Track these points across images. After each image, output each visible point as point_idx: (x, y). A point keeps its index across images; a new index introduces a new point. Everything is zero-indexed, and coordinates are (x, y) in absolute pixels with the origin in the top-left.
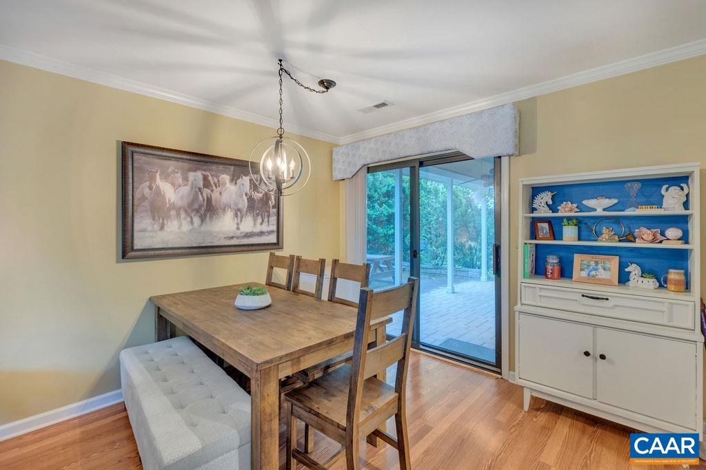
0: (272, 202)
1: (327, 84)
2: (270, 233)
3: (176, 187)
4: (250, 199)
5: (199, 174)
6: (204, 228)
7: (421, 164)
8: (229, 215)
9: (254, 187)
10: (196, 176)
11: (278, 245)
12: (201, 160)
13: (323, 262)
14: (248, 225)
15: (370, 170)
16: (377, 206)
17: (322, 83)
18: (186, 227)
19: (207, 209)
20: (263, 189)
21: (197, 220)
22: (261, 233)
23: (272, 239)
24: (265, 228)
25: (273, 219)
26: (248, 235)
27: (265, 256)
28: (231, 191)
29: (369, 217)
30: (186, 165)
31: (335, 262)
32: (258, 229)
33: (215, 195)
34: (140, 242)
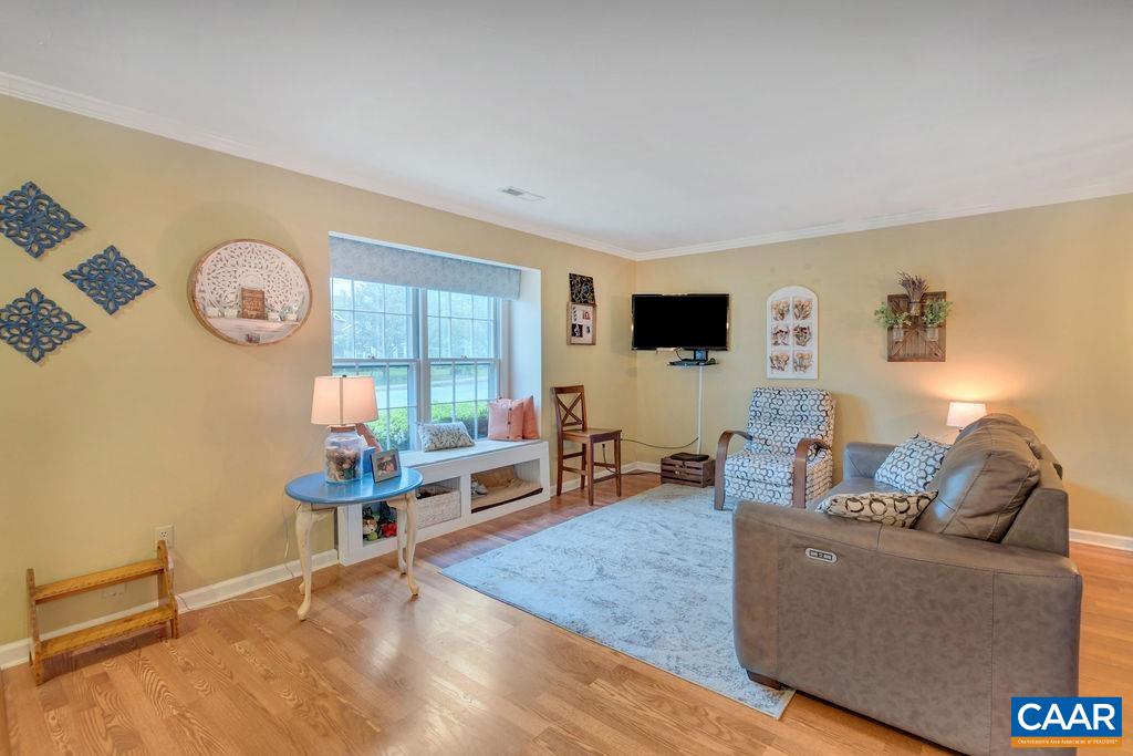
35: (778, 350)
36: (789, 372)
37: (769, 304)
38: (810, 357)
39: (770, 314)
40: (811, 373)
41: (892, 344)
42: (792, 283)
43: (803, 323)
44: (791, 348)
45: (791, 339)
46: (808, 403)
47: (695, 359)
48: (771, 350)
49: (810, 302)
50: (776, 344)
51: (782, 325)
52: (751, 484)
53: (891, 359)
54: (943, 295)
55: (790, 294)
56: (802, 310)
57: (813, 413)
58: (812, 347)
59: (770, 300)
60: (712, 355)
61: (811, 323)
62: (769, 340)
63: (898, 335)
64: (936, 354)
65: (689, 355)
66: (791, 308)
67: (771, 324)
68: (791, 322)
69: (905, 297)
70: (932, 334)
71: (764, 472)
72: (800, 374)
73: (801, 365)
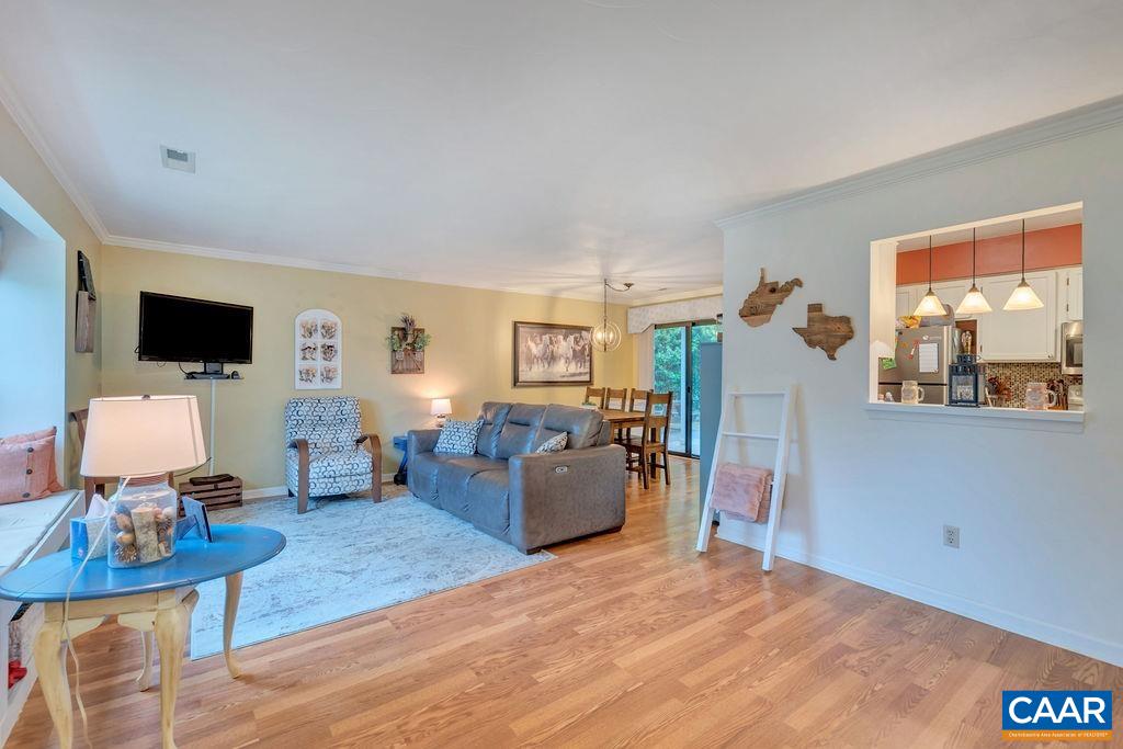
0: (587, 352)
1: (629, 285)
2: (586, 373)
3: (537, 345)
4: (574, 351)
5: (547, 336)
6: (550, 370)
7: (694, 324)
8: (563, 361)
9: (576, 342)
10: (546, 338)
11: (590, 382)
12: (549, 327)
13: (626, 390)
14: (573, 368)
15: (656, 327)
16: (669, 349)
17: (626, 285)
18: (541, 369)
19: (551, 358)
20: (582, 343)
21: (546, 366)
22: (580, 374)
23: (587, 378)
24: (582, 370)
25: (588, 364)
26: (574, 375)
27: (584, 389)
28: (564, 345)
29: (660, 362)
30: (541, 330)
31: (633, 390)
32: (579, 371)
33: (555, 349)
34: (522, 378)
35: (308, 364)
36: (317, 384)
37: (298, 322)
38: (335, 370)
39: (299, 331)
40: (337, 384)
41: (395, 362)
42: (318, 307)
43: (329, 342)
44: (319, 363)
45: (319, 354)
46: (348, 408)
47: (205, 373)
48: (300, 364)
49: (336, 325)
50: (304, 358)
51: (310, 342)
52: (337, 480)
53: (394, 372)
54: (422, 331)
55: (319, 316)
56: (328, 331)
57: (351, 416)
58: (337, 362)
59: (299, 317)
60: (228, 368)
61: (337, 342)
62: (299, 354)
63: (400, 355)
64: (418, 369)
65: (198, 367)
66: (319, 329)
67: (300, 341)
68: (318, 340)
69: (403, 329)
70: (418, 356)
71: (350, 467)
72: (327, 385)
73: (328, 376)
